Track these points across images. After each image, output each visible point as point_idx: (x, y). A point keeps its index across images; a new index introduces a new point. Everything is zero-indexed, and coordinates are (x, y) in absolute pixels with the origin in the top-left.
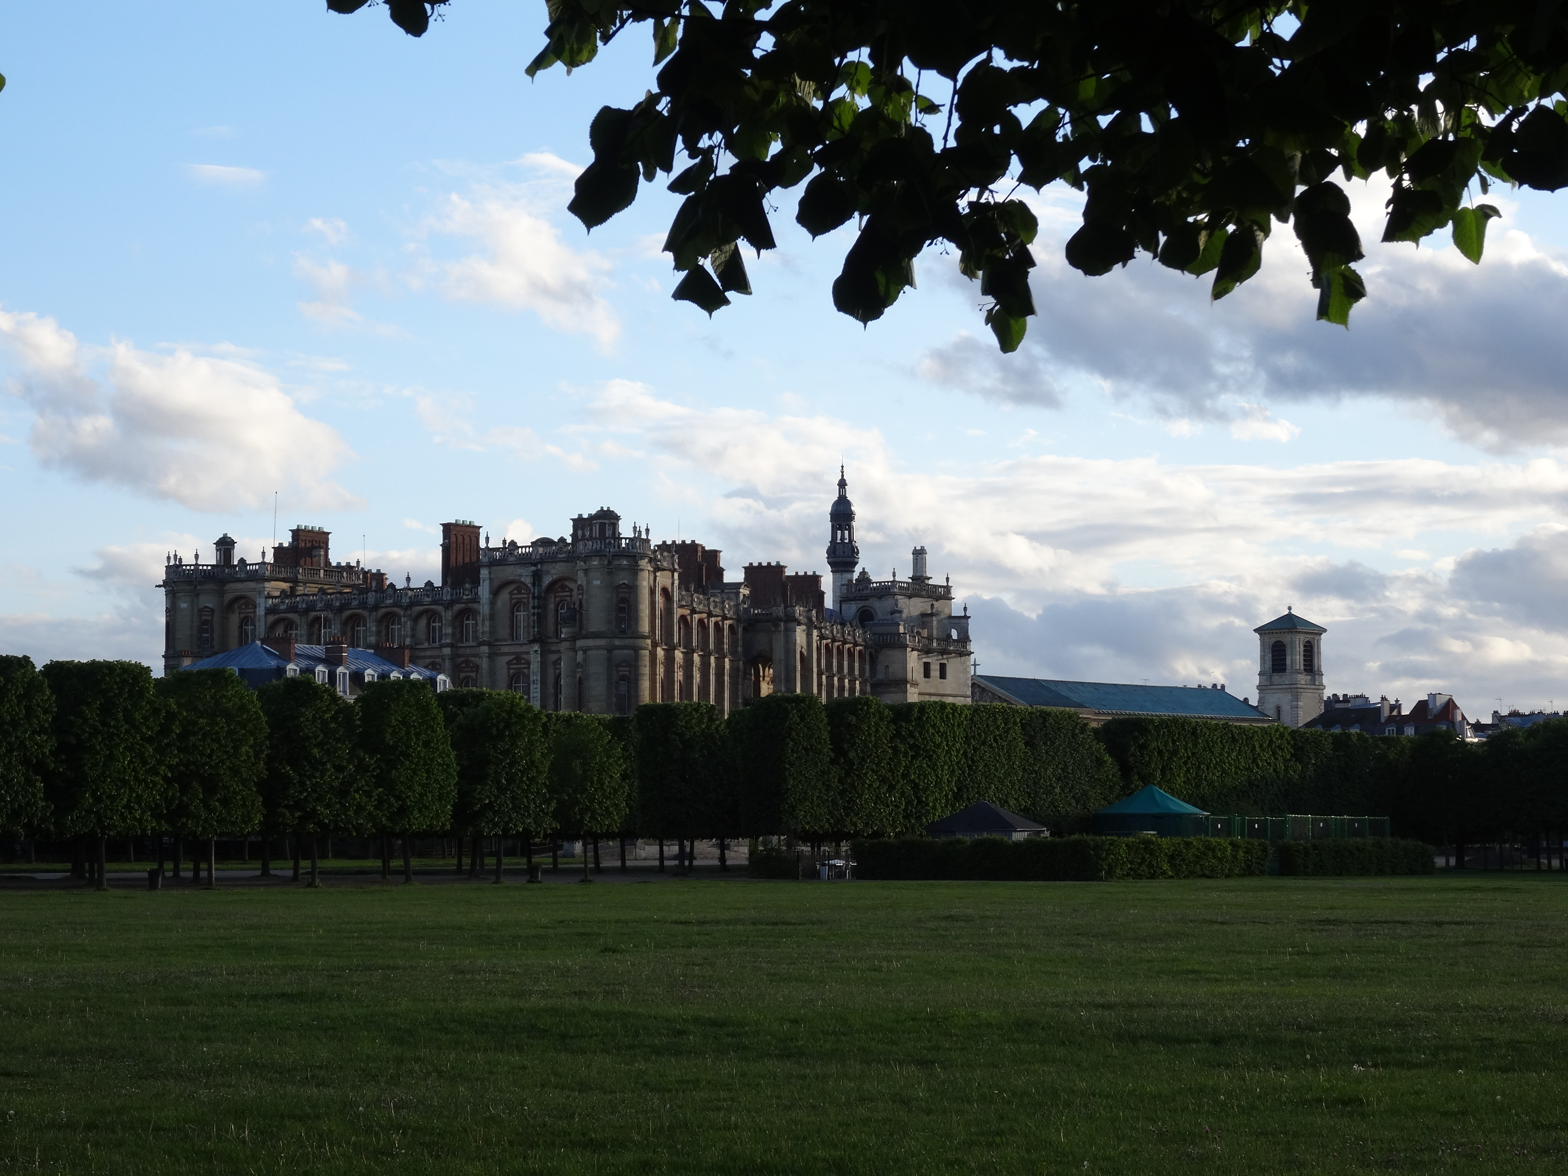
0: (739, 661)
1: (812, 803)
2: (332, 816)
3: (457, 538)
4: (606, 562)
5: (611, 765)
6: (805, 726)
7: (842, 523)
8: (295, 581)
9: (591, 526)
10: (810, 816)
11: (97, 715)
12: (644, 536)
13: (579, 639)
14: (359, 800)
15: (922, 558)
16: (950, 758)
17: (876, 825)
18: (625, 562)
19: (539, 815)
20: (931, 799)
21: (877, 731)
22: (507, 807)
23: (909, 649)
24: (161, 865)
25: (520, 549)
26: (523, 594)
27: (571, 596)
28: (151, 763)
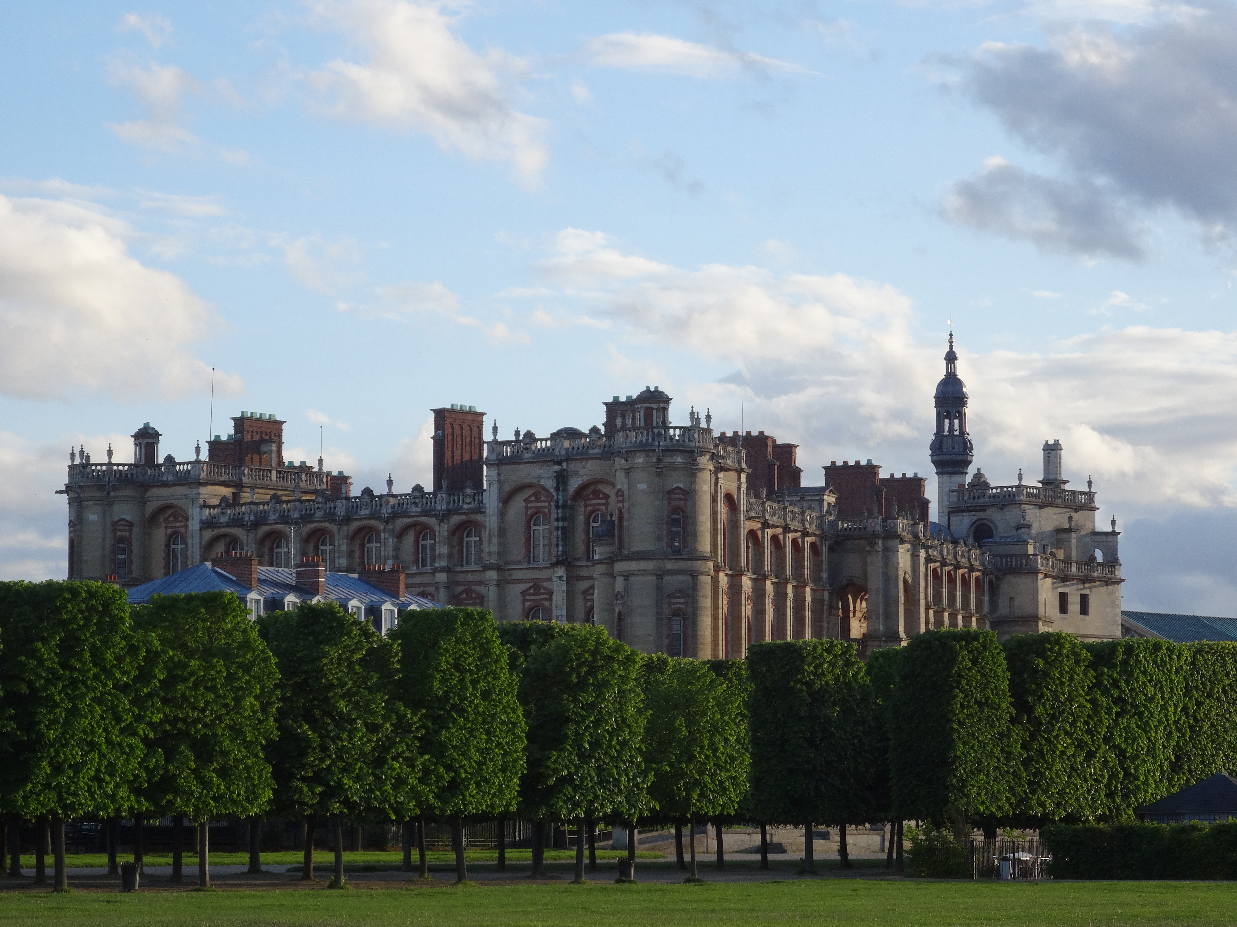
0: (824, 590)
1: (987, 776)
2: (363, 792)
3: (453, 428)
4: (654, 460)
5: (727, 724)
6: (978, 671)
7: (951, 410)
8: (239, 486)
9: (633, 411)
10: (986, 793)
11: (56, 654)
12: (703, 425)
13: (619, 561)
14: (398, 770)
15: (1056, 456)
16: (1166, 716)
17: (1071, 805)
18: (680, 460)
19: (634, 791)
20: (1142, 770)
21: (1071, 679)
22: (591, 781)
23: (1041, 576)
24: (138, 859)
25: (539, 443)
26: (543, 501)
27: (607, 504)
28: (127, 720)
